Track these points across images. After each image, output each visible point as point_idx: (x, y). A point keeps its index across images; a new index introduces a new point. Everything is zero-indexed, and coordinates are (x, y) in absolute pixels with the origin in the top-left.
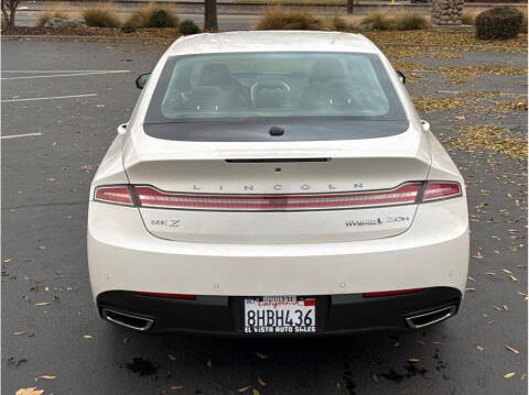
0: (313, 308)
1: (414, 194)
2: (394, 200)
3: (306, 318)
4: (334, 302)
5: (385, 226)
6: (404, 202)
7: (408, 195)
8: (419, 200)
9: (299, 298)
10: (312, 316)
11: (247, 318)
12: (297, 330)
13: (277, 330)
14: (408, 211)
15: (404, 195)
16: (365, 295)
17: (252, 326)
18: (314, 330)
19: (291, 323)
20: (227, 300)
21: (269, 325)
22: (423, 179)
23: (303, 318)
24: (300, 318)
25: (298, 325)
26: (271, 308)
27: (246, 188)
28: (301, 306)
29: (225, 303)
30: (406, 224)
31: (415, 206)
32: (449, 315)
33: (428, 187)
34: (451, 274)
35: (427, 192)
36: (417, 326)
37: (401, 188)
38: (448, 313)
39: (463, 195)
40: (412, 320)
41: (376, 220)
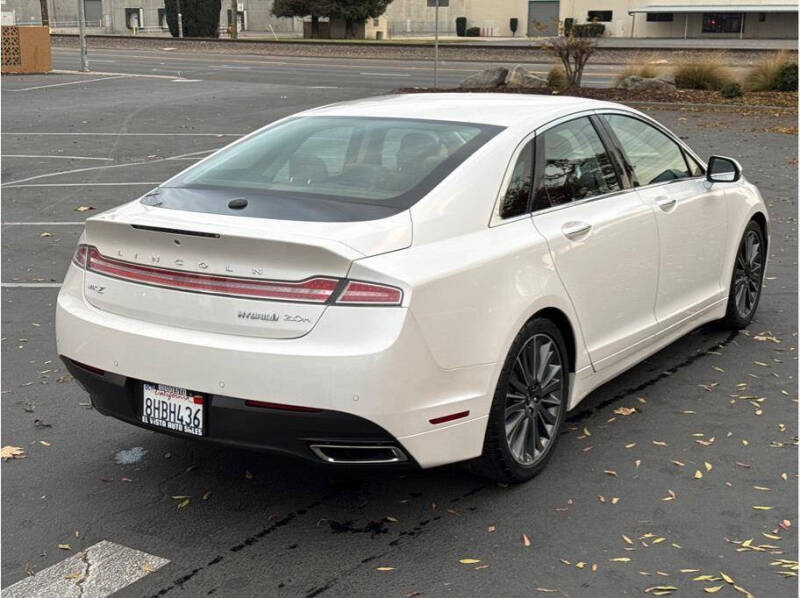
0: (200, 407)
1: (329, 293)
2: (302, 296)
3: (195, 418)
4: (214, 403)
5: (282, 325)
6: (311, 300)
7: (321, 292)
8: (331, 301)
9: (190, 393)
10: (200, 416)
11: (145, 406)
12: (187, 430)
13: (170, 426)
14: (313, 311)
15: (315, 292)
16: (248, 403)
17: (149, 416)
18: (200, 434)
19: (182, 420)
20: (124, 380)
21: (163, 419)
22: (343, 276)
23: (192, 417)
24: (190, 416)
25: (188, 425)
26: (165, 399)
27: (154, 260)
28: (190, 402)
29: (123, 383)
30: (306, 327)
31: (324, 306)
32: (395, 460)
33: (348, 287)
34: (356, 398)
35: (345, 293)
36: (331, 460)
37: (311, 283)
38: (394, 457)
39: (403, 305)
40: (322, 449)
41: (271, 315)
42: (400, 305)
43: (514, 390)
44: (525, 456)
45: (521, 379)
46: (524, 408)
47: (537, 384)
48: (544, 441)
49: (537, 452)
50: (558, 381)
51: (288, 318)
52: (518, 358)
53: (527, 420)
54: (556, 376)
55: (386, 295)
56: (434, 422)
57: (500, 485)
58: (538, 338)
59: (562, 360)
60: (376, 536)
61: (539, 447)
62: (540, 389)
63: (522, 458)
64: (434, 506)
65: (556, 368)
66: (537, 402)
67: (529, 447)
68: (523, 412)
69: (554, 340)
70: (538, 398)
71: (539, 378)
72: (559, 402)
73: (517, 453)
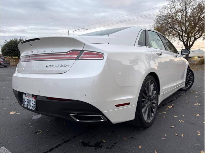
0: (35, 100)
1: (76, 56)
4: (37, 98)
5: (60, 69)
6: (70, 59)
7: (74, 56)
8: (77, 59)
9: (33, 95)
10: (35, 104)
11: (23, 101)
12: (32, 108)
13: (28, 107)
15: (72, 56)
17: (24, 104)
18: (35, 110)
19: (31, 105)
20: (18, 92)
21: (27, 105)
22: (82, 49)
24: (33, 104)
26: (27, 98)
28: (33, 99)
30: (68, 69)
31: (74, 61)
32: (102, 120)
33: (83, 53)
34: (85, 95)
35: (82, 56)
36: (78, 120)
37: (70, 53)
38: (102, 119)
39: (104, 59)
40: (74, 116)
41: (56, 65)
42: (103, 59)
43: (144, 98)
44: (148, 120)
45: (146, 94)
46: (147, 104)
47: (150, 96)
48: (153, 114)
49: (151, 118)
50: (155, 96)
51: (62, 66)
52: (145, 87)
53: (148, 107)
54: (155, 95)
55: (98, 56)
56: (117, 106)
57: (141, 128)
58: (150, 82)
59: (157, 90)
60: (97, 149)
61: (152, 116)
62: (151, 98)
63: (147, 120)
64: (119, 136)
65: (155, 92)
66: (150, 102)
67: (149, 116)
68: (147, 105)
69: (154, 83)
70: (151, 101)
71: (151, 94)
72: (156, 102)
73: (146, 118)
